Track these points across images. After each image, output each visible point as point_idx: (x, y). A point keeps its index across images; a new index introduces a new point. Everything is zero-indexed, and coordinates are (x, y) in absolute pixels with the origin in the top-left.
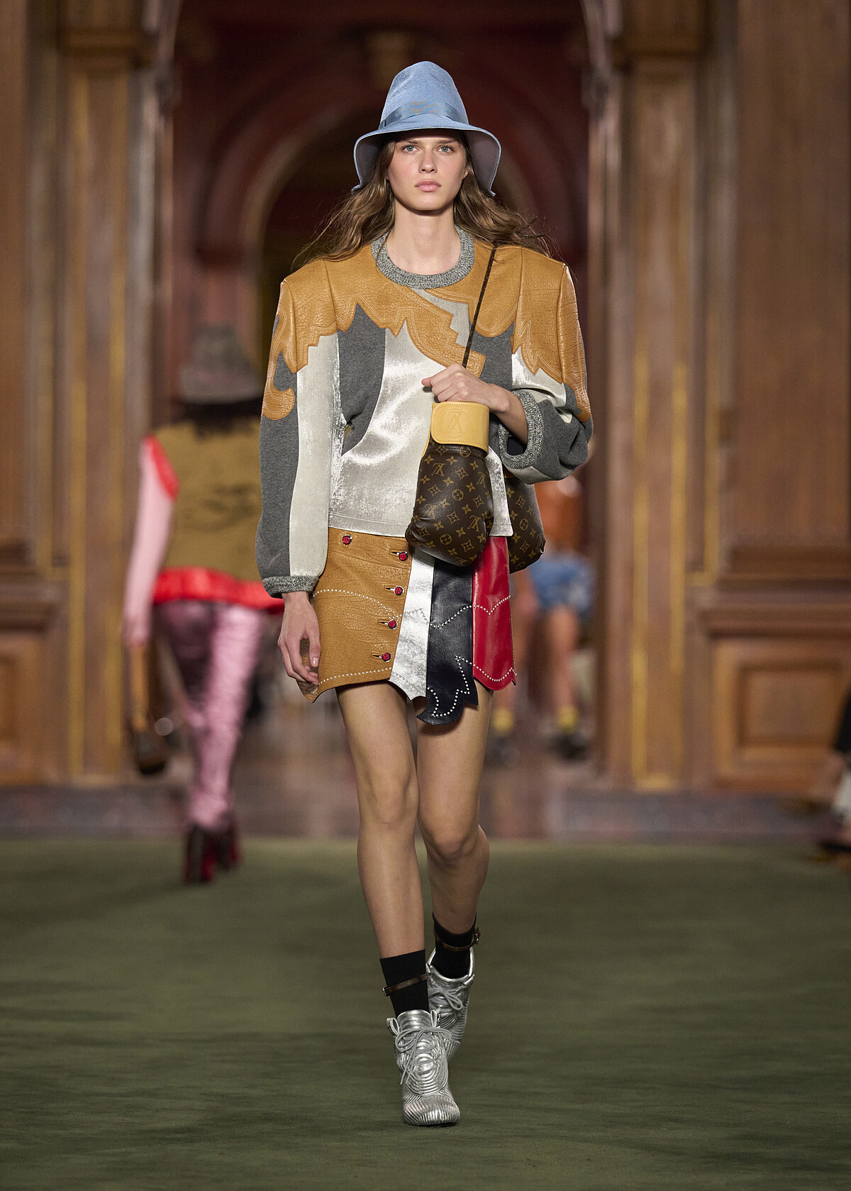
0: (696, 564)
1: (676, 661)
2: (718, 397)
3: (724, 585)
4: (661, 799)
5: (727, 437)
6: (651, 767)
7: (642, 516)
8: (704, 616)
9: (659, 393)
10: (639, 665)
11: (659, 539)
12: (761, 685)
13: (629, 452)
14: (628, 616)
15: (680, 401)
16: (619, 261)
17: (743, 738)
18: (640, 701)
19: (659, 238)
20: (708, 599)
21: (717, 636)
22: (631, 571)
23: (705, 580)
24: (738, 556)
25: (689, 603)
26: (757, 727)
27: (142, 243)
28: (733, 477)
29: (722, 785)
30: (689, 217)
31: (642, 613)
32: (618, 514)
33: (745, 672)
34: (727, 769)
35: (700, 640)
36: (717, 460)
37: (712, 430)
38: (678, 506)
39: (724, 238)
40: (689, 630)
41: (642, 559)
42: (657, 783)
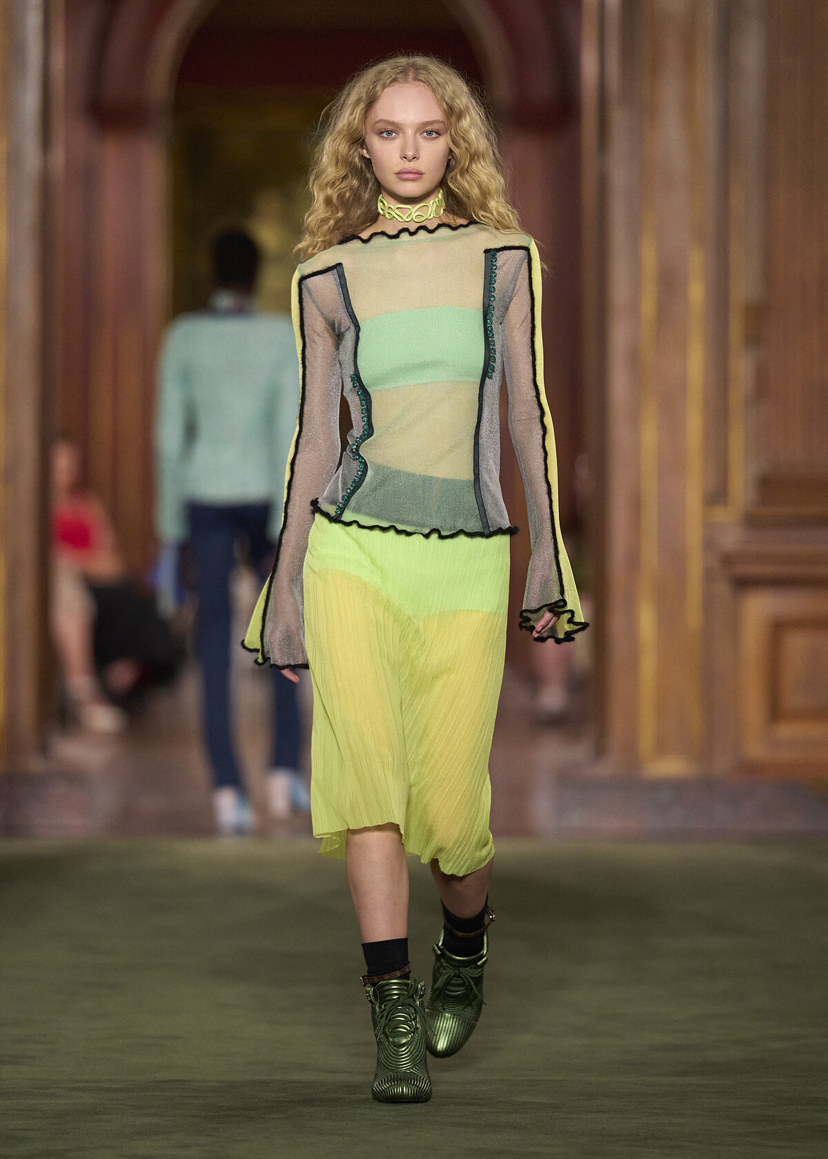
0: (717, 495)
1: (694, 617)
2: (744, 287)
3: (752, 521)
4: (676, 786)
5: (754, 338)
6: (661, 748)
7: (650, 435)
8: (728, 560)
9: (670, 283)
10: (647, 621)
11: (672, 464)
12: (798, 645)
13: (634, 357)
14: (634, 560)
15: (697, 292)
16: (619, 119)
17: (775, 712)
18: (648, 665)
19: (669, 94)
20: (732, 538)
21: (743, 584)
22: (637, 504)
23: (728, 517)
24: (768, 486)
25: (709, 544)
26: (793, 698)
27: (30, 100)
28: (762, 389)
29: (751, 769)
30: (707, 67)
31: (650, 554)
32: (620, 433)
33: (778, 629)
34: (755, 749)
35: (722, 589)
36: (742, 367)
37: (736, 328)
38: (695, 424)
39: (751, 91)
40: (708, 577)
41: (650, 488)
42: (670, 767)
